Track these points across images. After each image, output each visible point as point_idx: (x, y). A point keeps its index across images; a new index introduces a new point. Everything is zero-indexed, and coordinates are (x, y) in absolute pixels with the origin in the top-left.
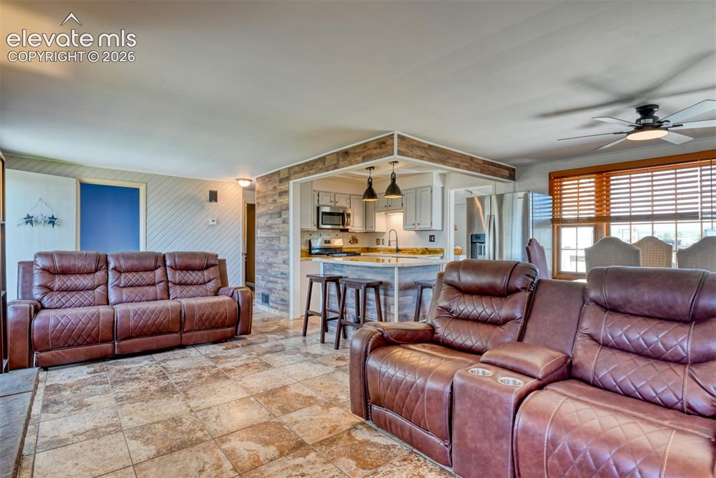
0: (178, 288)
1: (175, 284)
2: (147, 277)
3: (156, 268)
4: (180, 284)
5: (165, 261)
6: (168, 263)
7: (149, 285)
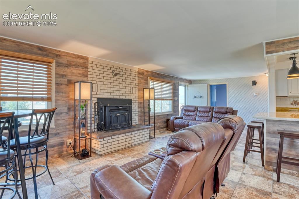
0: (215, 119)
1: (215, 117)
2: (206, 114)
3: (210, 112)
4: (216, 118)
5: (213, 109)
6: (214, 110)
7: (206, 117)
